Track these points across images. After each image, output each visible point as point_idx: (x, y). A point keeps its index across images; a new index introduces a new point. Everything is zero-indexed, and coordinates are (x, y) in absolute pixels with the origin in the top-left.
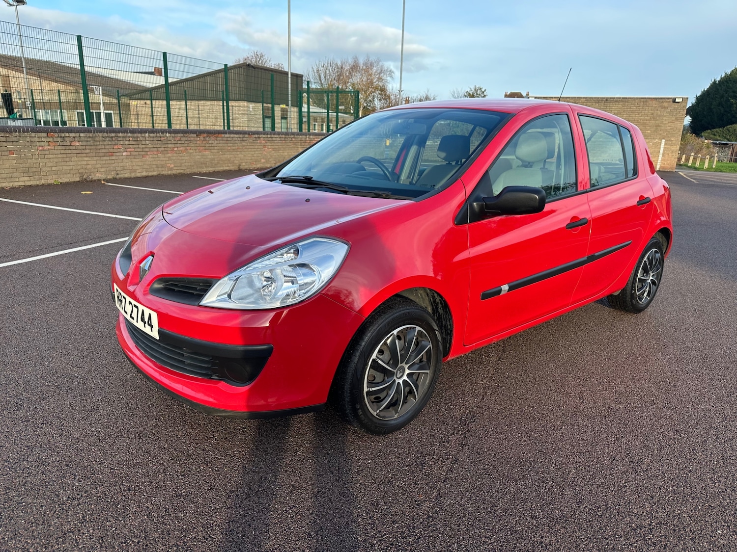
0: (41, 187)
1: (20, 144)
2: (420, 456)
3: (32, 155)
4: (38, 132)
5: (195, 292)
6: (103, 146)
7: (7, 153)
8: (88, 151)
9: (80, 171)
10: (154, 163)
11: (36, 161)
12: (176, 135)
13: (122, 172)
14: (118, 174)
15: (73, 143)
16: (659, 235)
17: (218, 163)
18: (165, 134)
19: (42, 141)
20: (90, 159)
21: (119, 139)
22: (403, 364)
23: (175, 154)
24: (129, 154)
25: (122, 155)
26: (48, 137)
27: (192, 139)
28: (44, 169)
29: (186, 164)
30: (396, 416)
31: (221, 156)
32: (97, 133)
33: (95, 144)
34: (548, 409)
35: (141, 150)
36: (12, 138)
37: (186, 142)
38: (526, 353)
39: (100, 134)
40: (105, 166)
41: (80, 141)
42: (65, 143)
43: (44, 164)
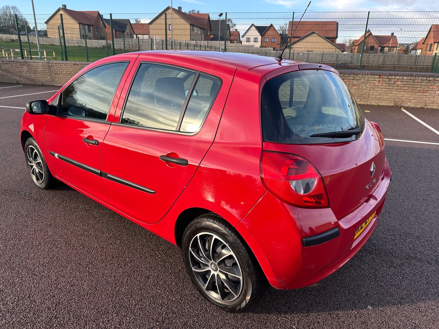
1: (361, 81)
3: (366, 87)
4: (374, 75)
7: (352, 85)
8: (406, 88)
9: (395, 100)
11: (366, 91)
13: (431, 104)
15: (397, 83)
19: (375, 80)
20: (406, 93)
25: (435, 93)
26: (380, 78)
28: (371, 96)
33: (414, 84)
36: (357, 78)
39: (420, 78)
41: (402, 82)
42: (390, 82)
43: (372, 93)
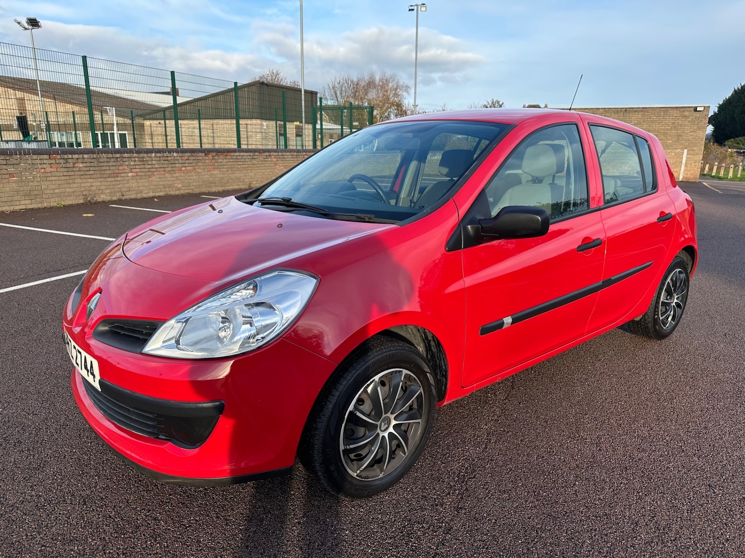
0: (42, 210)
1: (21, 167)
2: (408, 525)
3: (34, 177)
4: (39, 154)
5: (141, 337)
6: (108, 167)
7: (7, 176)
8: (91, 172)
9: (84, 194)
10: (161, 183)
11: (37, 184)
12: (184, 155)
13: (127, 193)
14: (123, 195)
15: (77, 165)
16: (683, 253)
17: (228, 182)
18: (172, 153)
19: (44, 164)
20: (94, 181)
21: (125, 160)
22: (389, 414)
23: (183, 174)
24: (135, 174)
25: (128, 176)
26: (50, 158)
27: (201, 158)
28: (46, 192)
29: (195, 184)
30: (381, 476)
31: (231, 175)
32: (102, 154)
33: (100, 165)
34: (560, 459)
35: (147, 170)
36: (12, 161)
37: (194, 161)
38: (538, 389)
39: (105, 155)
40: (110, 187)
41: (84, 163)
42: (68, 165)
43: (46, 186)
